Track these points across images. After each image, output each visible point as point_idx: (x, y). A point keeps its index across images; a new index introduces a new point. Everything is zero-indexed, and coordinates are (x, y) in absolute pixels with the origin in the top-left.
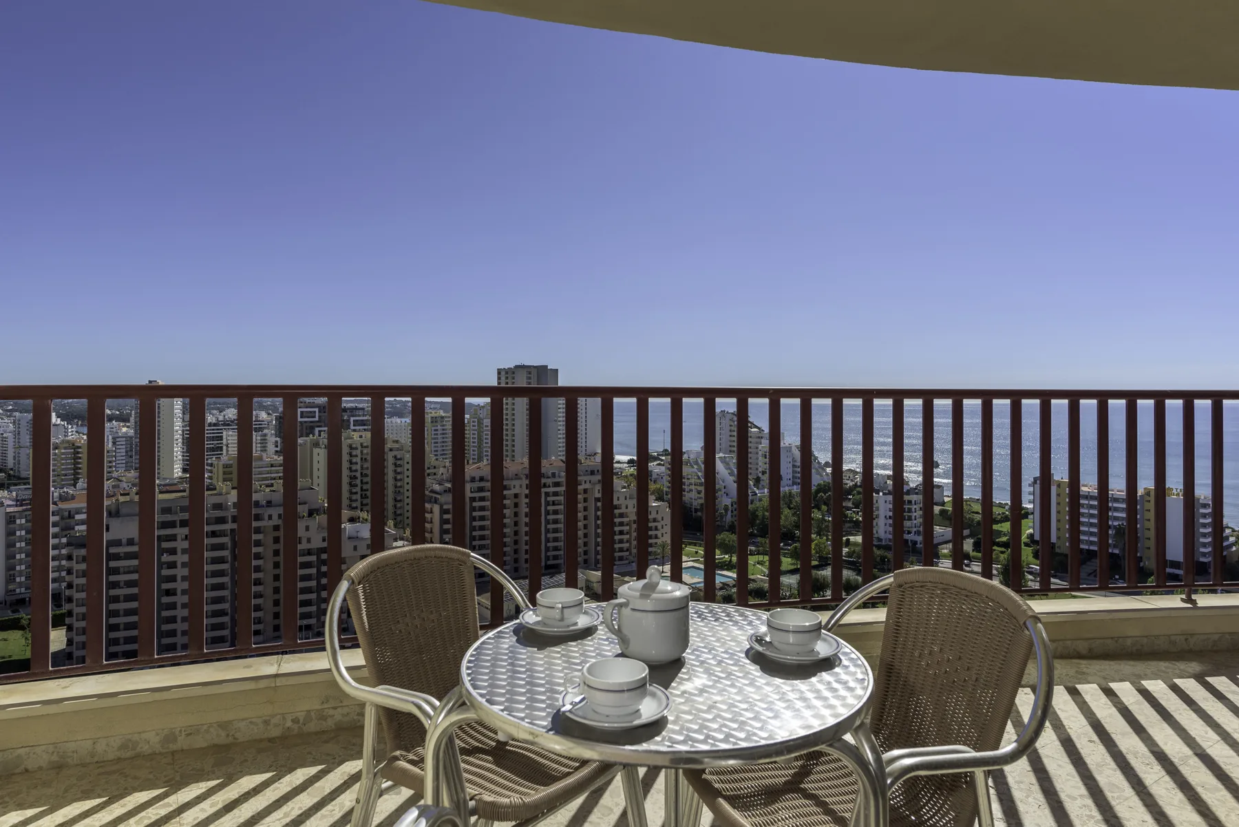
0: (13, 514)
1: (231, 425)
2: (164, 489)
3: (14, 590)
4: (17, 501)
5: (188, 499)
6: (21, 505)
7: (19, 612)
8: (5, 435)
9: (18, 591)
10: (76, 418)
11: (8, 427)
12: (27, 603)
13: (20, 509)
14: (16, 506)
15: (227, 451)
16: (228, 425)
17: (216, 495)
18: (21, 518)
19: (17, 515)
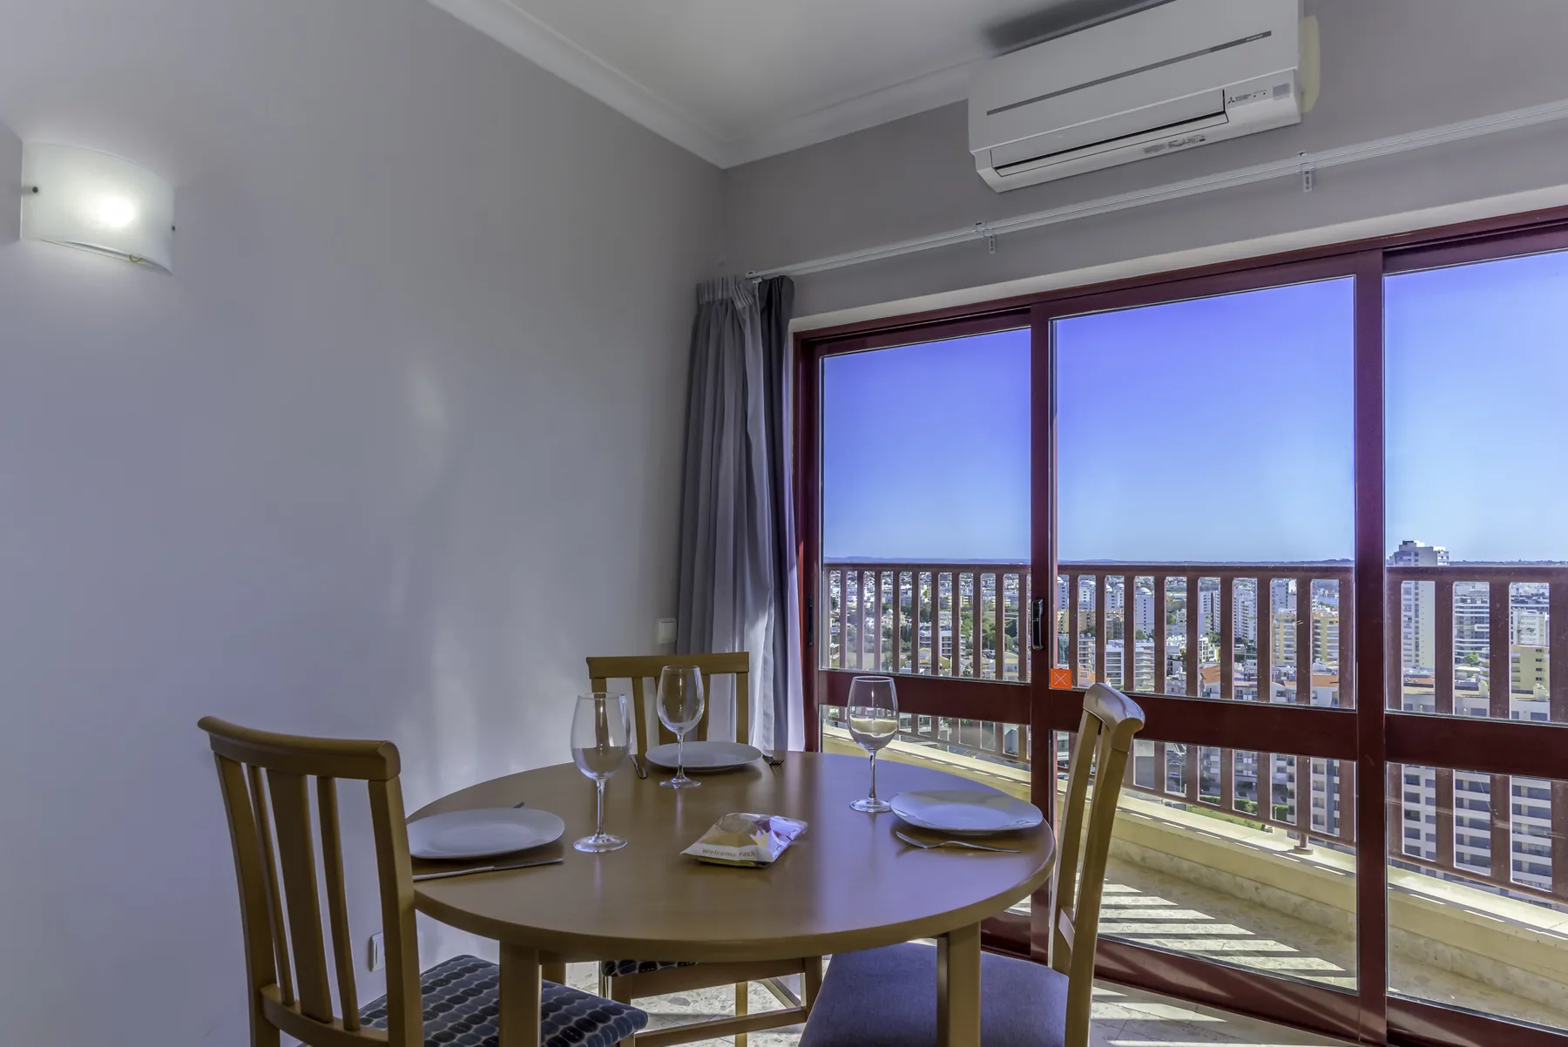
0: (1240, 689)
1: (1527, 603)
2: (1412, 681)
3: (1242, 771)
4: (1245, 675)
5: (1434, 697)
6: (1249, 680)
7: (1246, 796)
8: (1246, 603)
9: (1245, 773)
10: (1322, 587)
11: (1249, 594)
12: (1254, 788)
13: (1247, 684)
14: (1245, 680)
15: (1519, 639)
16: (1523, 602)
17: (1477, 697)
18: (1248, 694)
19: (1244, 690)
